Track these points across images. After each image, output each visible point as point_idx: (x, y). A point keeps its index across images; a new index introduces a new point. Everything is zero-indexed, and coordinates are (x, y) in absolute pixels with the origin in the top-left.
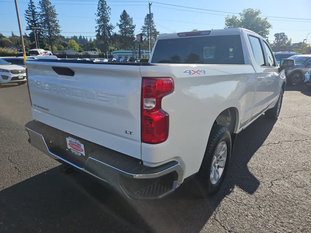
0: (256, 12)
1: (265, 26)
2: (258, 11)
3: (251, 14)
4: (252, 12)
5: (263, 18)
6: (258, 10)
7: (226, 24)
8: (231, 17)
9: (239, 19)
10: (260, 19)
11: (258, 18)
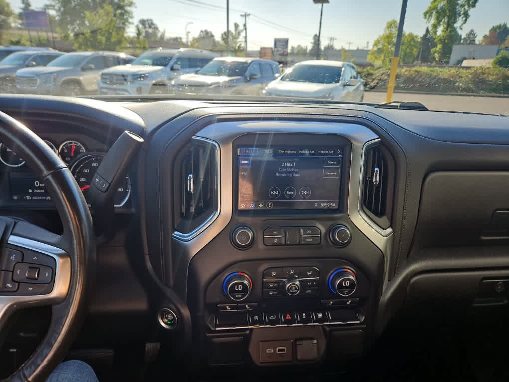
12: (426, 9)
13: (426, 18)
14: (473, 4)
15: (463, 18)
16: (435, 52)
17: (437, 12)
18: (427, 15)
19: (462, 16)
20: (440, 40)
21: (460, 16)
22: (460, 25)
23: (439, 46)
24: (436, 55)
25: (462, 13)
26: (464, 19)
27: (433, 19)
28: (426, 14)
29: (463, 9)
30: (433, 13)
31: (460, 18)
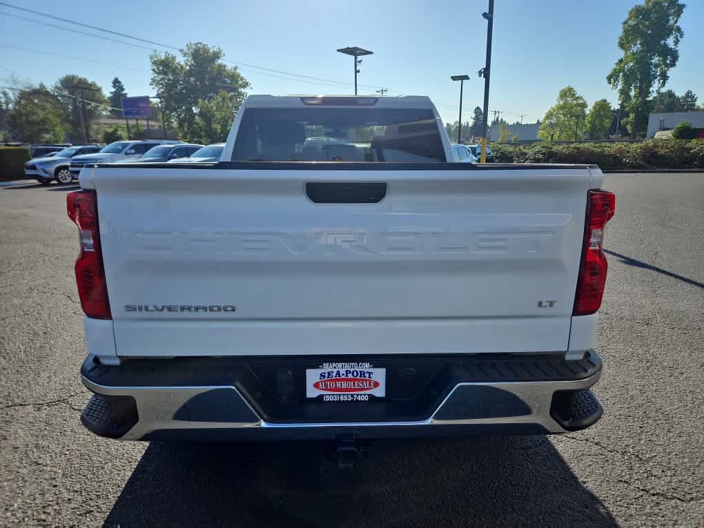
0: (214, 51)
1: (237, 82)
2: (218, 50)
3: (206, 54)
4: (206, 51)
5: (230, 66)
6: (217, 47)
7: (154, 70)
8: (163, 57)
9: (183, 63)
10: (225, 66)
11: (220, 66)
12: (609, 72)
13: (610, 83)
14: (672, 63)
15: (659, 80)
16: (627, 123)
17: (625, 75)
18: (612, 80)
19: (659, 78)
20: (633, 108)
21: (656, 78)
22: (657, 89)
23: (632, 116)
24: (629, 127)
25: (658, 74)
26: (661, 81)
27: (620, 83)
28: (609, 78)
29: (659, 69)
30: (618, 76)
31: (656, 81)
